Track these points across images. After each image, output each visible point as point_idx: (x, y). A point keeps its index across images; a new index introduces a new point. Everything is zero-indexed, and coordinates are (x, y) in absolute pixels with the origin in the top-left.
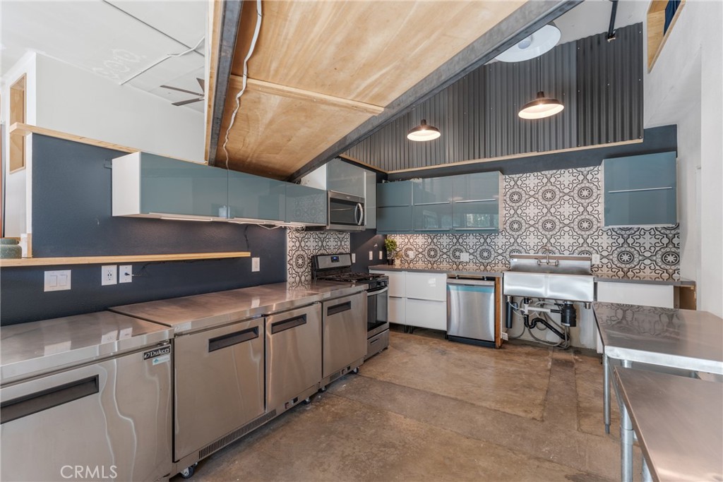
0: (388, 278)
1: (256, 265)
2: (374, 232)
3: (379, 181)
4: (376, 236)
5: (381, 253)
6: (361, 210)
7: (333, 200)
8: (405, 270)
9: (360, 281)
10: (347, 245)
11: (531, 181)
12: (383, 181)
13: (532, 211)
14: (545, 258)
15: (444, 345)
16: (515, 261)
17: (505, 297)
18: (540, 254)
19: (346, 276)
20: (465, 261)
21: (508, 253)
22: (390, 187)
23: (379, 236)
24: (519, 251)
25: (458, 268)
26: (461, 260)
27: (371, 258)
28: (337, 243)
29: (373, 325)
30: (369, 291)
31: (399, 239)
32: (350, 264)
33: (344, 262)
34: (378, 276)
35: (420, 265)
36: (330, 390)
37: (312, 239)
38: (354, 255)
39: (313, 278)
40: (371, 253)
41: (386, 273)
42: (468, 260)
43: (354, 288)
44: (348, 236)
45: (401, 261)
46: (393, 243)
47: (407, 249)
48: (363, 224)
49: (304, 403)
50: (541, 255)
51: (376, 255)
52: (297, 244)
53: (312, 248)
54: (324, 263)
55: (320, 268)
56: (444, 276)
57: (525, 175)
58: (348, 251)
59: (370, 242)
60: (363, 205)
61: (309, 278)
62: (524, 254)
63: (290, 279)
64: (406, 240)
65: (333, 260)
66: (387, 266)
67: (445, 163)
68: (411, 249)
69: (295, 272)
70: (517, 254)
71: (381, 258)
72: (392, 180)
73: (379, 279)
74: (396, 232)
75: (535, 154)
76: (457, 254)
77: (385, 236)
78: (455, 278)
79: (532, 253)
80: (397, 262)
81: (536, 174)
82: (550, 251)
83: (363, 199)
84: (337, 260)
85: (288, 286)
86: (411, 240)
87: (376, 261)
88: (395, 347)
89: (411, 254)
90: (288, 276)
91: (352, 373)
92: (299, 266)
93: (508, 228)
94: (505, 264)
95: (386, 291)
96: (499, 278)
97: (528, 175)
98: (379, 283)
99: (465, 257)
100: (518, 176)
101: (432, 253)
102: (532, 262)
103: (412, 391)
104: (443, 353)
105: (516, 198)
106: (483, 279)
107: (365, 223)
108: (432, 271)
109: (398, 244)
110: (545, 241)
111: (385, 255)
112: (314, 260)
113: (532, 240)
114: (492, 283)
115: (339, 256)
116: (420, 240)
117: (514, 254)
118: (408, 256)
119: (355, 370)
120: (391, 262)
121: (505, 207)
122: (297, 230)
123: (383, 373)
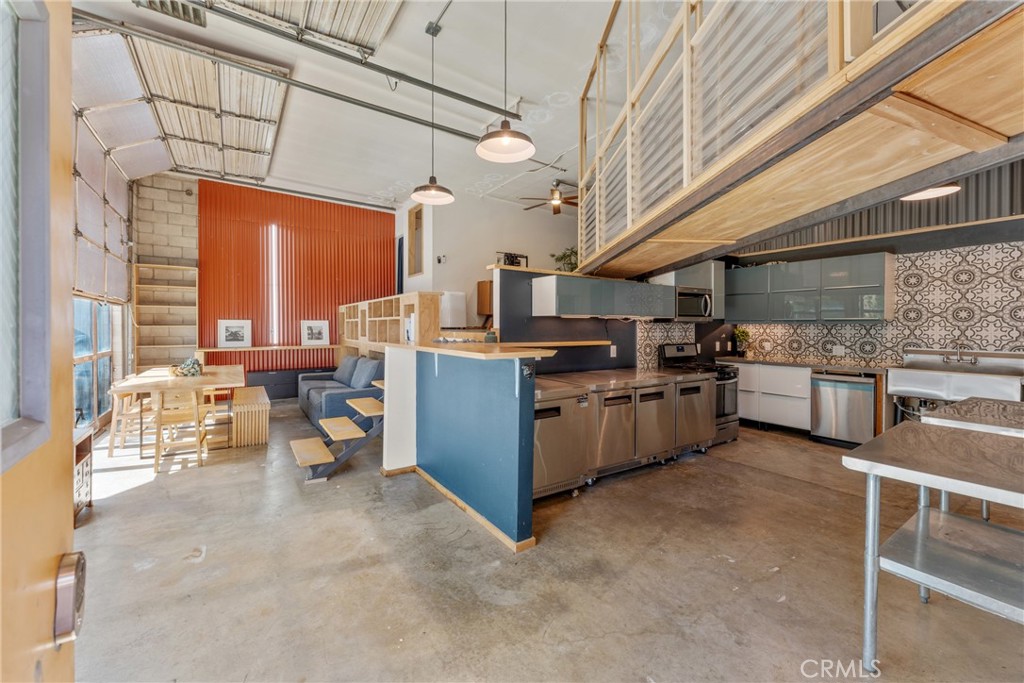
0: (738, 369)
1: (613, 352)
2: (722, 322)
3: (728, 267)
4: (724, 326)
5: (729, 344)
6: (709, 301)
7: (680, 294)
8: (760, 363)
9: (708, 370)
10: (691, 336)
11: (938, 261)
12: (733, 266)
13: (937, 297)
14: (955, 354)
15: (807, 444)
16: (909, 358)
17: (890, 397)
18: (949, 349)
19: (692, 365)
20: (839, 354)
21: (900, 347)
22: (741, 272)
23: (728, 326)
24: (915, 345)
25: (829, 363)
26: (834, 354)
27: (718, 349)
28: (683, 334)
29: (721, 414)
30: (718, 379)
31: (752, 330)
32: (695, 354)
33: (690, 352)
34: (727, 367)
35: (779, 358)
36: (680, 461)
37: (658, 330)
38: (699, 346)
39: (659, 365)
40: (718, 344)
41: (736, 365)
42: (843, 355)
43: (699, 376)
44: (693, 326)
45: (755, 353)
46: (745, 334)
47: (762, 341)
48: (710, 315)
49: (660, 464)
50: (951, 350)
51: (723, 346)
52: (646, 334)
53: (658, 338)
54: (671, 352)
55: (667, 356)
56: (808, 371)
57: (927, 254)
58: (693, 341)
59: (717, 332)
60: (710, 298)
61: (656, 365)
62: (924, 349)
63: (639, 365)
64: (762, 331)
65: (678, 350)
66: (737, 358)
67: (813, 243)
68: (767, 341)
69: (644, 358)
70: (915, 348)
71: (729, 349)
72: (744, 265)
73: (727, 370)
74: (748, 321)
75: (943, 227)
76: (829, 346)
77: (735, 326)
78: (822, 373)
79: (936, 348)
80: (750, 355)
81: (944, 252)
82: (962, 346)
83: (711, 290)
84: (682, 350)
85: (638, 371)
86: (768, 331)
87: (724, 353)
88: (746, 440)
89: (768, 346)
90: (638, 362)
91: (700, 452)
92: (647, 355)
93: (901, 317)
94: (896, 360)
95: (736, 382)
96: (881, 376)
97: (932, 253)
98: (729, 374)
99: (839, 350)
100: (916, 254)
101: (795, 345)
102: (937, 359)
103: (762, 471)
104: (804, 450)
105: (913, 282)
106: (860, 375)
107: (713, 314)
108: (795, 365)
109: (750, 334)
110: (957, 333)
111: (734, 346)
112: (661, 349)
113: (937, 332)
114: (872, 380)
115: (685, 347)
116: (779, 331)
117: (909, 348)
118: (763, 348)
119: (703, 450)
120: (742, 354)
121: (897, 293)
122: (646, 322)
123: (731, 457)
